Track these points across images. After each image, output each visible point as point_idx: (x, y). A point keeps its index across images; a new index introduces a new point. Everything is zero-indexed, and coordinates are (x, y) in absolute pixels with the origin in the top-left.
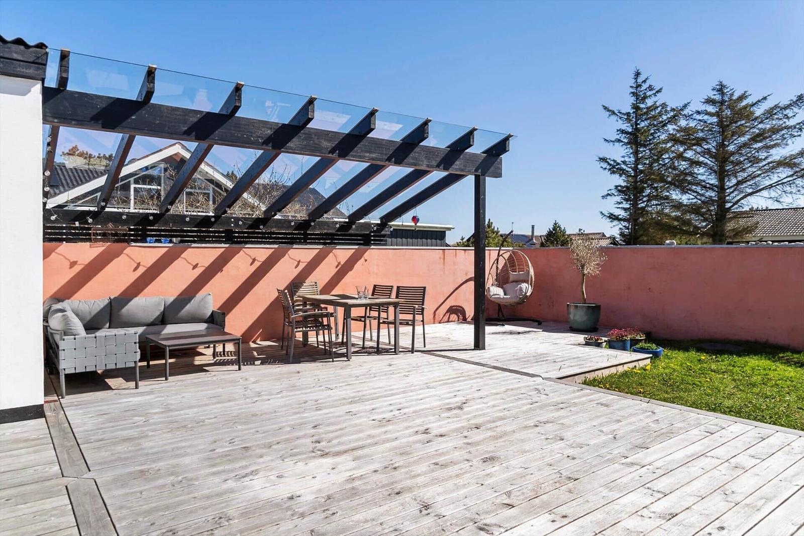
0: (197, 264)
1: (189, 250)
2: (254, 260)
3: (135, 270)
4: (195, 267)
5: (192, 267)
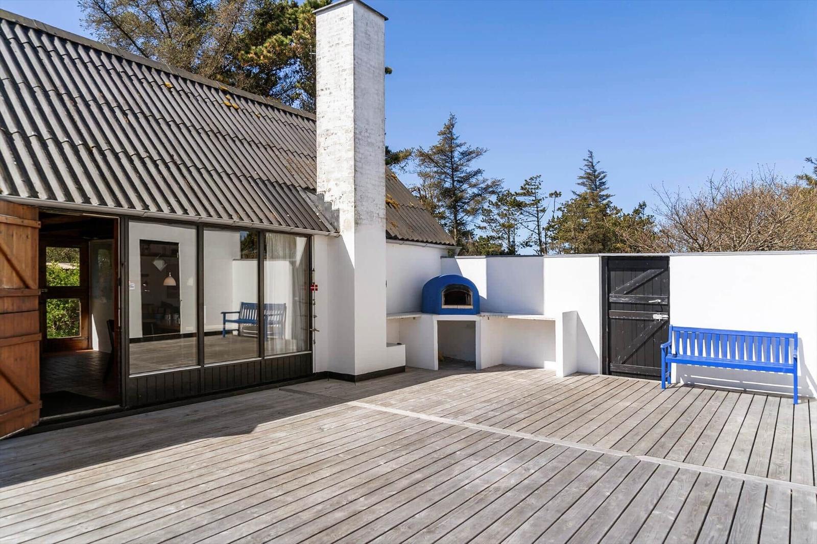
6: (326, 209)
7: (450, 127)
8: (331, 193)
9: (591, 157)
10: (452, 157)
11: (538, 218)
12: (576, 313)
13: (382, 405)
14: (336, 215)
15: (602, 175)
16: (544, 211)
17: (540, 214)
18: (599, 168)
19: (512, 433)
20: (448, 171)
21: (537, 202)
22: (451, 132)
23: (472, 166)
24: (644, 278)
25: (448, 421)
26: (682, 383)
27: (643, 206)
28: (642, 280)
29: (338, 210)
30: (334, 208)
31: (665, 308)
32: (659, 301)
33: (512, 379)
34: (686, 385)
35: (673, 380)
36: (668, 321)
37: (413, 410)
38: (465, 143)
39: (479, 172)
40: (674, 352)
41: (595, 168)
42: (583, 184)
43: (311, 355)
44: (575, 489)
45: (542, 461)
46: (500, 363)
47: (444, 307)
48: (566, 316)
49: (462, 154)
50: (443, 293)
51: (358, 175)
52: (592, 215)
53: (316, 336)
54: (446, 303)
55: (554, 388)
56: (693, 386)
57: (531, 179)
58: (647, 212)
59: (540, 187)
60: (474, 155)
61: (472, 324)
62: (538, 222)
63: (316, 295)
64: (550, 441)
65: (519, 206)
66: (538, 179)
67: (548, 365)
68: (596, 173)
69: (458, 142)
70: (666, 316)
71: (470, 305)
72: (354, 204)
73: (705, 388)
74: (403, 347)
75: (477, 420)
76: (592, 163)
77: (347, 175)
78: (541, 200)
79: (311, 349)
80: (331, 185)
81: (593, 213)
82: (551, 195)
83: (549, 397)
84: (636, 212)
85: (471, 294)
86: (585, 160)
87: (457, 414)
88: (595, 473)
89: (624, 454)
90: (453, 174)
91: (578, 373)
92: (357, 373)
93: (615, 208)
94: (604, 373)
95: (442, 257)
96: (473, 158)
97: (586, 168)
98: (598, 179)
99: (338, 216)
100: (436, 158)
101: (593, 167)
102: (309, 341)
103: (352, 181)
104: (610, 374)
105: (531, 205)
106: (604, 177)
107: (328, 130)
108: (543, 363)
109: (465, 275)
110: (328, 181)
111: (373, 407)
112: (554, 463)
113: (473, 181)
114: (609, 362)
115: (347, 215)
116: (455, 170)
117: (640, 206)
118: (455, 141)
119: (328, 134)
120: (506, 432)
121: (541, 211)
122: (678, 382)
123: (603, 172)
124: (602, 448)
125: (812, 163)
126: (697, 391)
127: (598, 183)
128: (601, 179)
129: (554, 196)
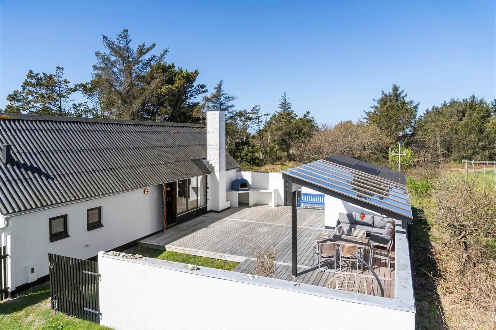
6: (210, 166)
7: (220, 85)
8: (211, 161)
9: (285, 95)
10: (220, 99)
11: (259, 124)
12: (277, 190)
13: (232, 218)
14: (213, 168)
15: (289, 104)
16: (261, 122)
17: (260, 123)
18: (288, 101)
19: (264, 223)
20: (218, 106)
21: (258, 118)
22: (220, 88)
23: (230, 103)
25: (250, 221)
26: (304, 207)
27: (308, 113)
29: (214, 167)
30: (212, 166)
33: (260, 209)
34: (305, 208)
35: (302, 207)
36: (301, 191)
37: (240, 219)
38: (227, 94)
39: (233, 106)
40: (302, 199)
41: (286, 100)
42: (281, 108)
43: (207, 206)
44: (277, 231)
45: (271, 227)
46: (255, 203)
47: (240, 189)
48: (275, 191)
49: (225, 98)
50: (240, 185)
51: (221, 158)
52: (284, 122)
53: (208, 201)
54: (241, 188)
55: (271, 211)
56: (307, 208)
57: (256, 106)
58: (310, 116)
59: (259, 110)
60: (231, 99)
61: (248, 193)
62: (259, 126)
63: (208, 190)
64: (272, 224)
65: (250, 119)
66: (259, 106)
67: (270, 204)
68: (287, 103)
69: (224, 92)
71: (247, 188)
72: (219, 165)
73: (309, 209)
74: (229, 201)
75: (256, 220)
76: (285, 98)
77: (217, 157)
78: (260, 116)
79: (207, 205)
80: (212, 159)
81: (284, 121)
82: (265, 115)
83: (271, 214)
84: (305, 116)
85: (248, 185)
86: (282, 96)
87: (251, 219)
88: (281, 228)
89: (287, 225)
90: (220, 107)
91: (278, 206)
92: (220, 210)
93: (295, 114)
94: (285, 205)
95: (236, 171)
96: (230, 100)
97: (282, 100)
98: (287, 106)
99: (214, 168)
100: (213, 100)
101: (285, 100)
102: (206, 203)
103: (219, 159)
104: (286, 205)
105: (255, 119)
106: (290, 105)
108: (268, 203)
109: (245, 178)
110: (211, 158)
111: (230, 219)
112: (274, 228)
113: (230, 110)
114: (286, 202)
115: (217, 168)
116: (221, 104)
117: (307, 113)
118: (222, 92)
119: (211, 145)
120: (263, 223)
121: (260, 122)
122: (303, 207)
123: (290, 103)
124: (283, 224)
125: (376, 101)
126: (307, 209)
127: (287, 107)
128: (289, 106)
129: (266, 115)
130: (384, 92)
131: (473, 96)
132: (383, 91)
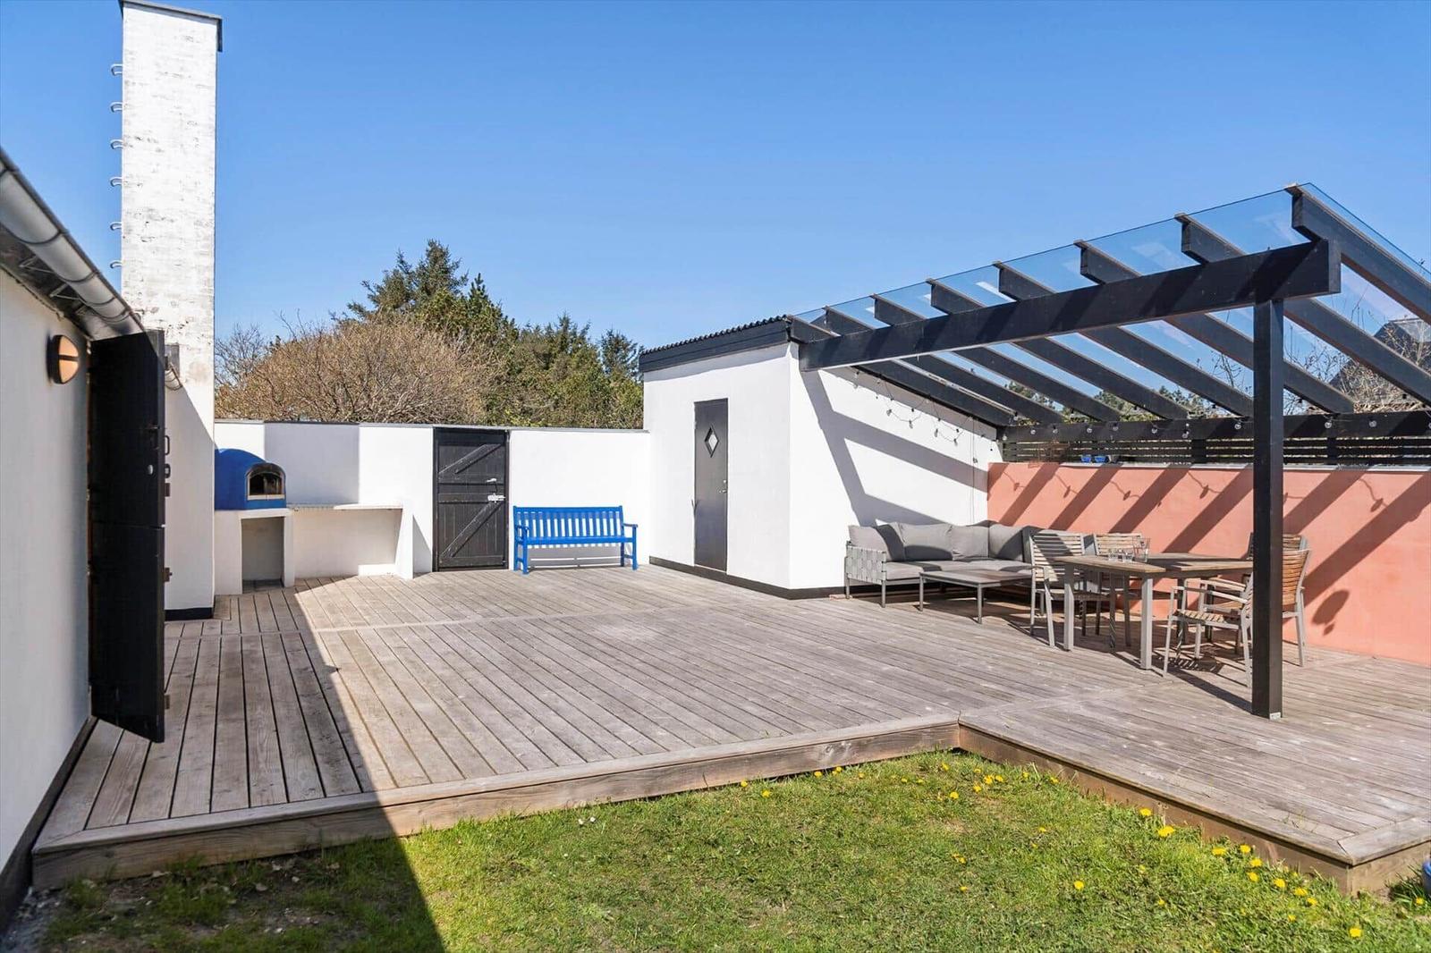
0: (1129, 493)
1: (1120, 471)
2: (1206, 490)
3: (1066, 495)
4: (1127, 496)
5: (1123, 496)
8: (157, 316)
24: (479, 453)
28: (478, 455)
29: (177, 347)
30: (167, 341)
31: (503, 487)
32: (495, 480)
36: (503, 502)
47: (251, 498)
50: (249, 477)
54: (251, 494)
61: (280, 521)
70: (501, 497)
71: (281, 493)
72: (212, 340)
77: (198, 293)
80: (159, 302)
85: (282, 477)
99: (176, 356)
103: (209, 304)
104: (439, 569)
107: (151, 210)
108: (358, 568)
110: (152, 294)
114: (438, 556)
115: (196, 355)
119: (150, 216)
130: (404, 259)
131: (564, 318)
132: (401, 256)
